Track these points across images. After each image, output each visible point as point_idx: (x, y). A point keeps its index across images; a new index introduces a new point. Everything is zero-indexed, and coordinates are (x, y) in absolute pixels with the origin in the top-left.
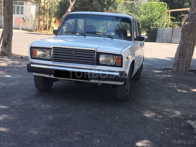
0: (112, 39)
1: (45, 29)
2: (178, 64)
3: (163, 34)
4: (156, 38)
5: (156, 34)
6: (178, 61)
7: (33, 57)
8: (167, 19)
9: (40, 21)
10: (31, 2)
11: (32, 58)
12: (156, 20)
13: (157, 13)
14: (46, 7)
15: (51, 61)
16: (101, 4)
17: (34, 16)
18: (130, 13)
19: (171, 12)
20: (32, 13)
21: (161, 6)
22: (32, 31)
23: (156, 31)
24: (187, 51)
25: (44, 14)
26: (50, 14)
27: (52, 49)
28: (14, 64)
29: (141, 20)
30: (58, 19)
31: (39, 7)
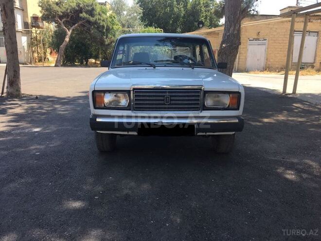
0: (193, 68)
1: (40, 61)
7: (97, 106)
9: (33, 52)
10: (21, 33)
11: (95, 108)
14: (38, 38)
15: (130, 110)
16: (100, 31)
17: (26, 48)
20: (23, 45)
22: (26, 64)
25: (37, 45)
26: (44, 44)
27: (132, 92)
28: (32, 108)
30: (54, 50)
31: (30, 37)
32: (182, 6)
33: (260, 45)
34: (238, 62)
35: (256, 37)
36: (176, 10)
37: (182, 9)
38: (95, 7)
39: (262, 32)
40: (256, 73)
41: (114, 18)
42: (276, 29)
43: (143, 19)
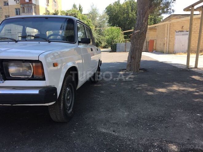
0: (49, 42)
2: (130, 65)
3: (120, 47)
4: (116, 50)
5: (116, 47)
6: (130, 63)
8: (121, 37)
12: (115, 38)
13: (115, 34)
18: (99, 35)
19: (124, 33)
21: (117, 29)
23: (116, 45)
24: (136, 54)
29: (106, 39)
32: (135, 12)
33: (184, 35)
34: (168, 47)
35: (181, 30)
36: (130, 15)
37: (135, 15)
38: (76, 15)
39: (186, 26)
40: (181, 55)
41: (90, 21)
42: (196, 24)
43: (109, 22)
